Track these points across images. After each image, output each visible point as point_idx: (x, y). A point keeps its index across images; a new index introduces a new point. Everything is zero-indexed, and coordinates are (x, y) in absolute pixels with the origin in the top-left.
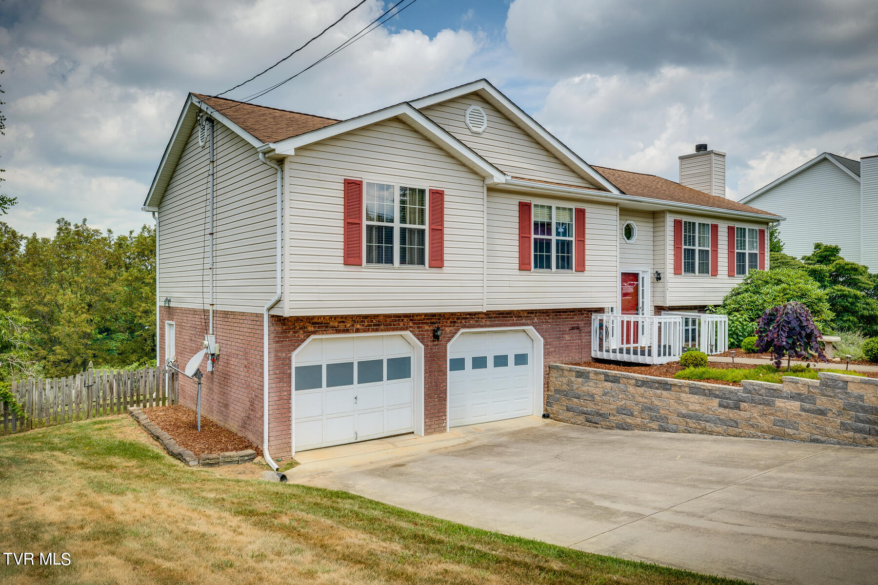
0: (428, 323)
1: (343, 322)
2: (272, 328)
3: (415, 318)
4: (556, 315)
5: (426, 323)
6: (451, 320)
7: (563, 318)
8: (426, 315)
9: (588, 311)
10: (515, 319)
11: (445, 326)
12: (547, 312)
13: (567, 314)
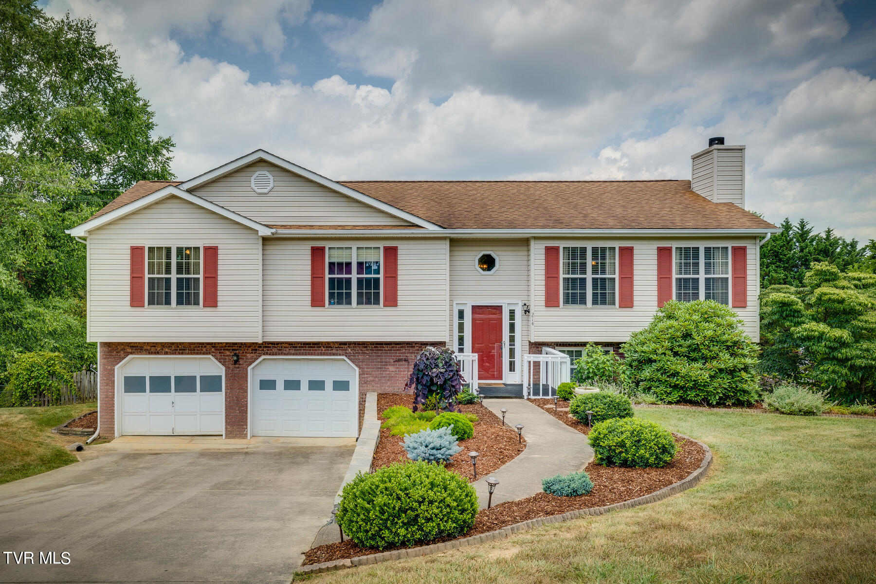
0: (230, 350)
1: (155, 346)
2: (102, 349)
3: (217, 345)
4: (375, 347)
5: (227, 350)
6: (252, 348)
7: (385, 350)
8: (227, 343)
9: (422, 344)
10: (324, 349)
11: (246, 353)
12: (364, 344)
13: (390, 346)
